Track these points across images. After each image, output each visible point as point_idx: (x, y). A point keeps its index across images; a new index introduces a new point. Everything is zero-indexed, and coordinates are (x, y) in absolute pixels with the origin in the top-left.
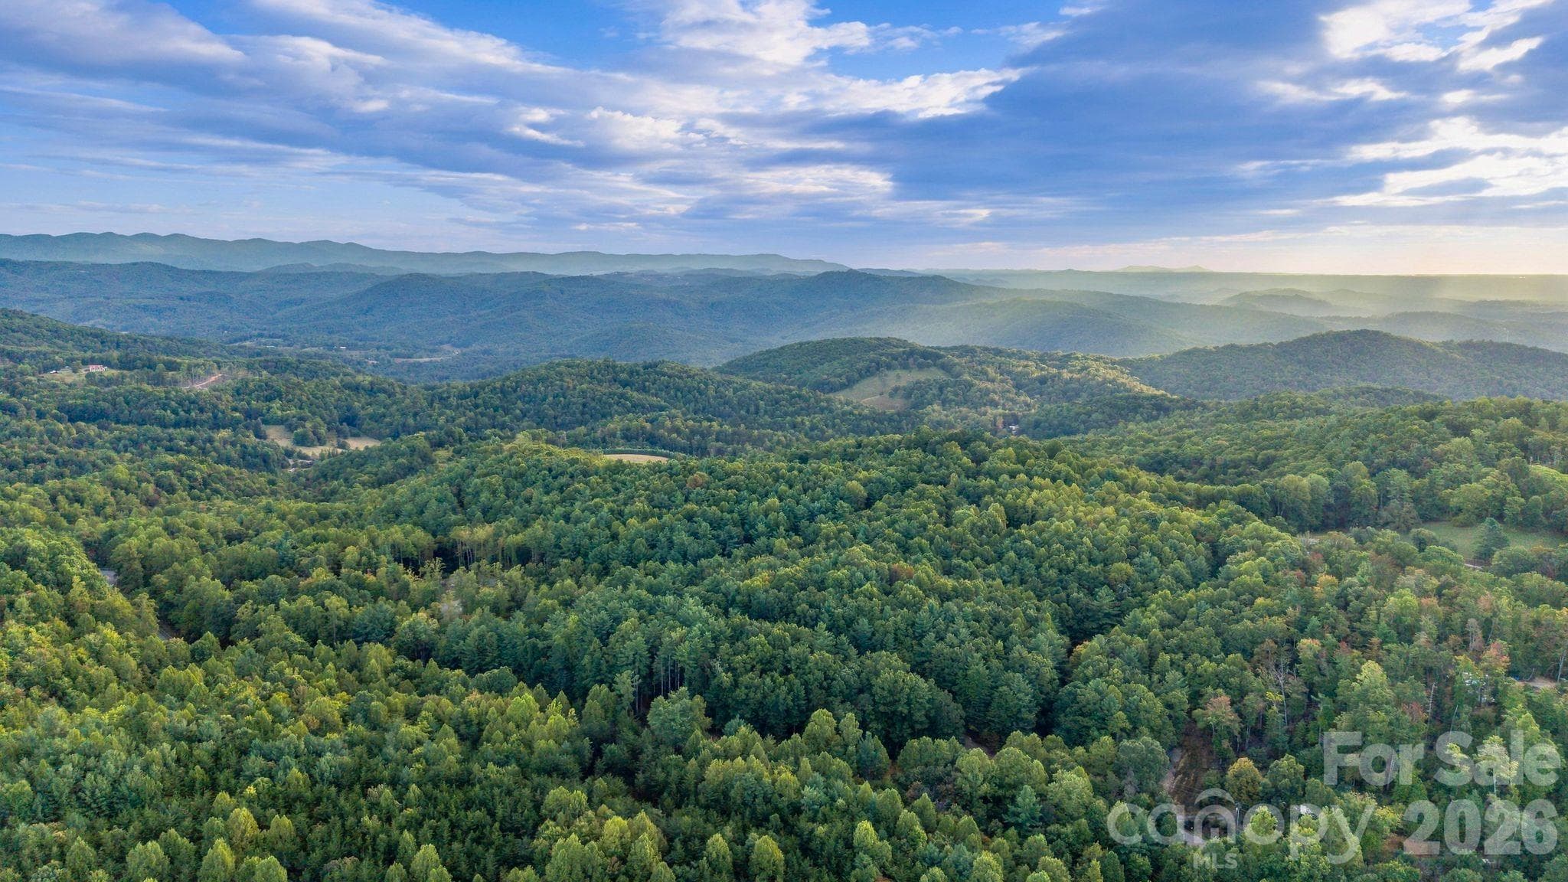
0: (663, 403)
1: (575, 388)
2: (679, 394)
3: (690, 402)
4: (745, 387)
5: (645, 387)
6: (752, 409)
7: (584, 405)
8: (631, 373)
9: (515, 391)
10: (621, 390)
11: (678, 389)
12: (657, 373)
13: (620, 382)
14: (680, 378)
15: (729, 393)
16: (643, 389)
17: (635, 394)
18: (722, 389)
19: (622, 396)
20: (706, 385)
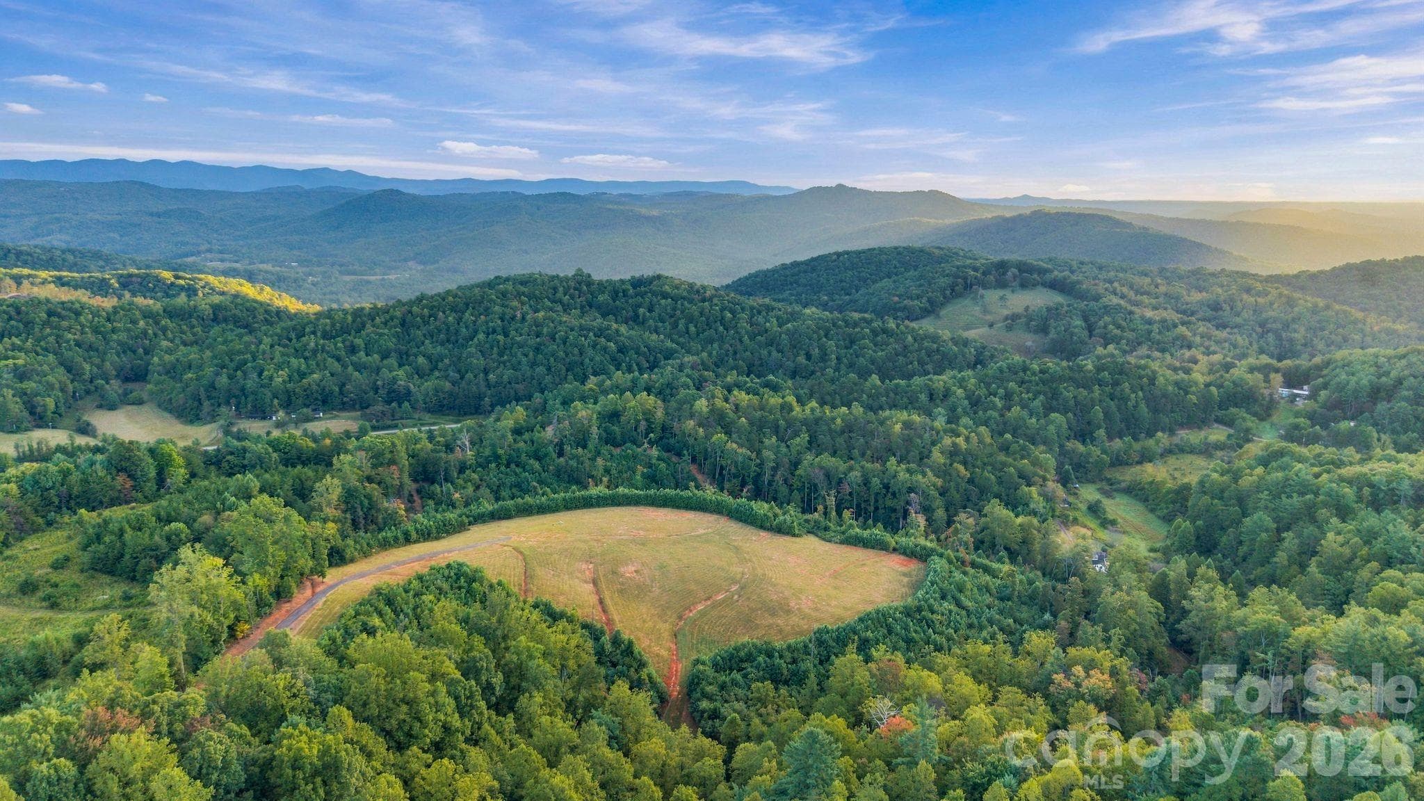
0: (669, 344)
1: (523, 318)
2: (692, 329)
3: (711, 342)
4: (793, 316)
5: (637, 316)
6: (816, 352)
7: (537, 350)
8: (615, 294)
9: (426, 323)
10: (599, 322)
11: (690, 319)
12: (654, 294)
13: (599, 308)
14: (691, 301)
15: (772, 325)
16: (635, 320)
17: (623, 329)
18: (760, 319)
19: (600, 333)
20: (733, 312)
